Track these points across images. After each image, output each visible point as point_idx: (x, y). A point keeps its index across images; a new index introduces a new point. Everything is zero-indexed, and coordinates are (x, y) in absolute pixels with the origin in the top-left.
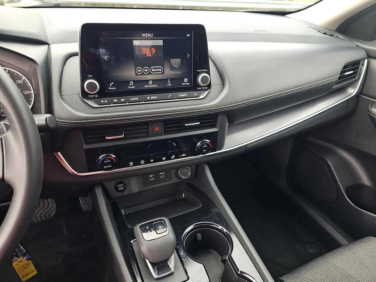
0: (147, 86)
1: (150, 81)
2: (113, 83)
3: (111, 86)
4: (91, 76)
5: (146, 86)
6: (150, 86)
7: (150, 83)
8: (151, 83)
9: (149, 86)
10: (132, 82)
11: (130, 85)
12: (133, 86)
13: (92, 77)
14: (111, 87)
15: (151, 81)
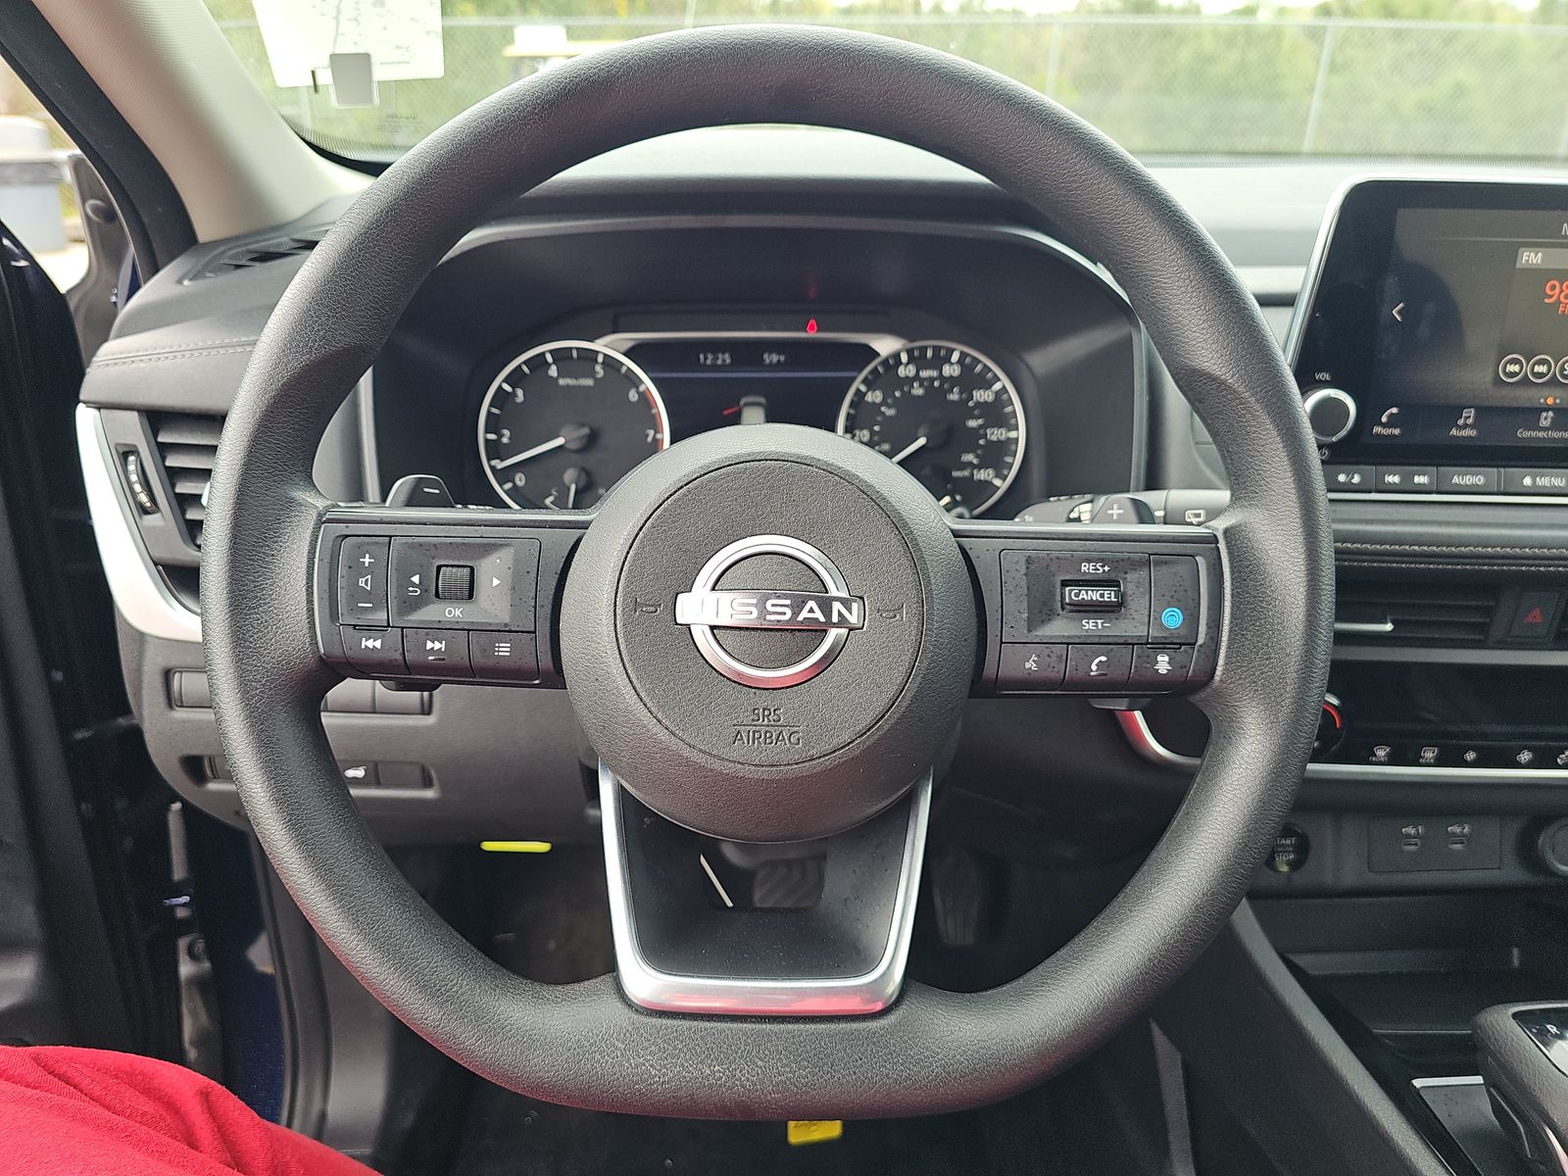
0: (1527, 434)
1: (1544, 414)
2: (1394, 410)
3: (1384, 419)
4: (1326, 376)
5: (1524, 434)
6: (1541, 434)
7: (1544, 423)
8: (1549, 420)
9: (1534, 434)
10: (1470, 414)
11: (1461, 422)
12: (1472, 426)
13: (1328, 379)
14: (1384, 425)
15: (1551, 414)
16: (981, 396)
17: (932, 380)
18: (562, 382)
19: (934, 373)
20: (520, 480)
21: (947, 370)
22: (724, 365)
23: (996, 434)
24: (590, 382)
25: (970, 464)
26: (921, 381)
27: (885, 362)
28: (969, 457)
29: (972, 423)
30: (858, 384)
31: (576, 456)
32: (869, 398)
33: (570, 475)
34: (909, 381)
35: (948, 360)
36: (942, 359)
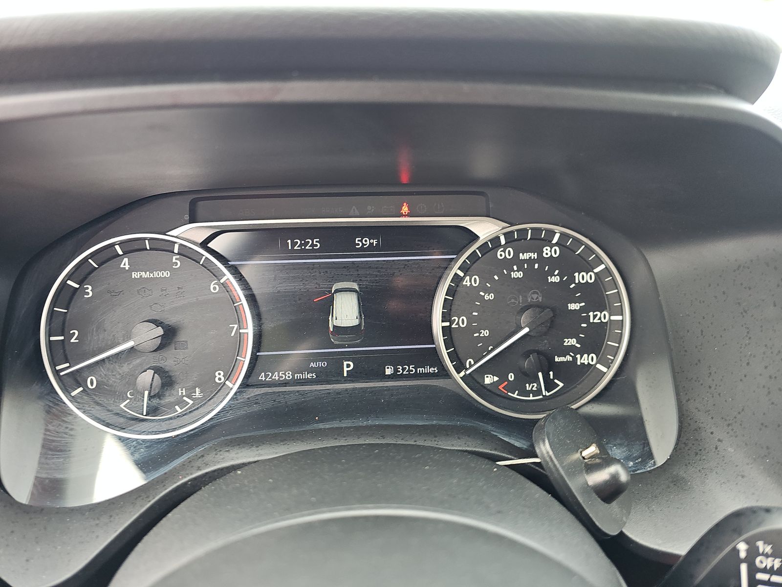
16: (584, 278)
17: (530, 261)
18: (135, 275)
19: (534, 256)
20: (92, 384)
21: (547, 252)
22: (313, 251)
23: (597, 317)
24: (166, 274)
25: (572, 348)
26: (520, 264)
27: (484, 247)
28: (573, 342)
29: (573, 306)
30: (455, 270)
31: (155, 354)
32: (467, 282)
33: (146, 378)
34: (508, 264)
35: (548, 242)
36: (540, 240)
